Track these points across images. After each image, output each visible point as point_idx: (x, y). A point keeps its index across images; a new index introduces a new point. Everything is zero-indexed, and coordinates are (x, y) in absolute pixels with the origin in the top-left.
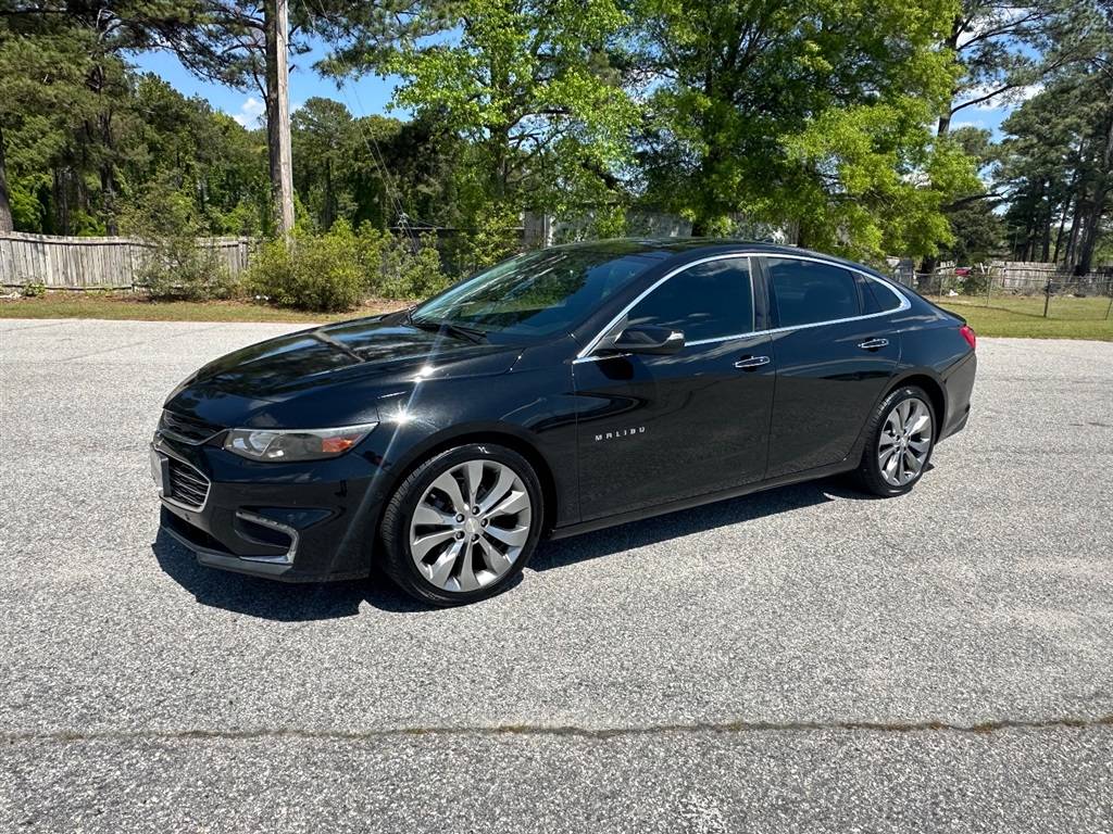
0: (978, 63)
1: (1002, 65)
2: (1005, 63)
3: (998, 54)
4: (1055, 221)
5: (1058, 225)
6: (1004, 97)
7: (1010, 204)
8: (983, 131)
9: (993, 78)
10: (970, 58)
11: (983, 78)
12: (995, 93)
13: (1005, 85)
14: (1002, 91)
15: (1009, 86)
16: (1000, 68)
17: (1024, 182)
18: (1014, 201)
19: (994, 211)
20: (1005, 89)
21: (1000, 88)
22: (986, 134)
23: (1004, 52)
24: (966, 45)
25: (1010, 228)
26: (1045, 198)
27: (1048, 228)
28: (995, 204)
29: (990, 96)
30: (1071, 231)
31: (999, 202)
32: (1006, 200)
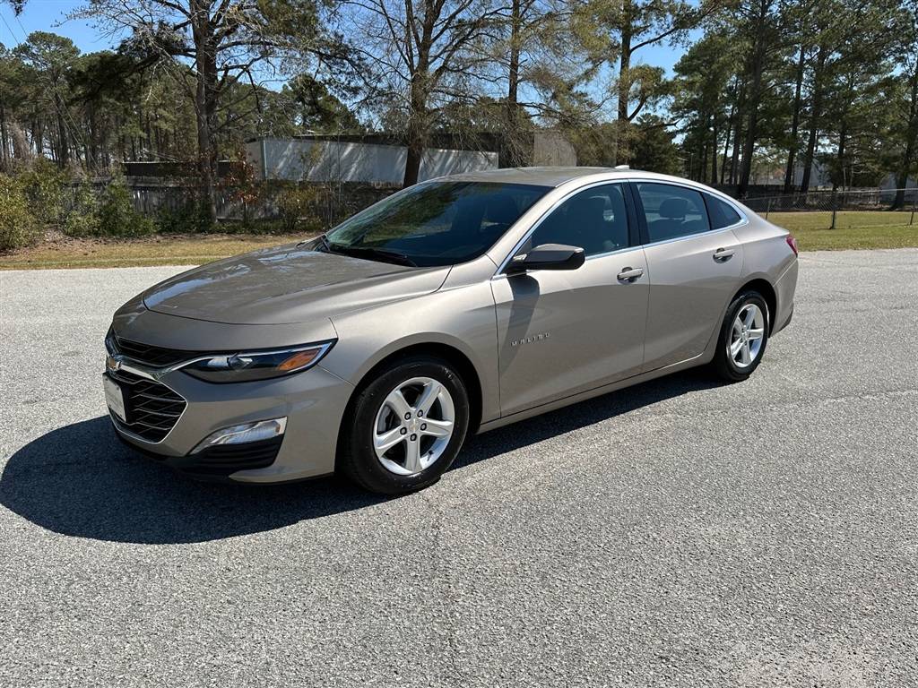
0: (650, 8)
1: (669, 11)
2: (671, 10)
4: (721, 148)
5: (723, 152)
6: (673, 38)
7: (685, 135)
8: (656, 69)
9: (663, 22)
11: (655, 23)
12: (665, 35)
13: (672, 27)
14: (670, 32)
15: (676, 28)
16: (668, 14)
17: (695, 115)
18: (687, 132)
19: (674, 141)
20: (673, 30)
21: (668, 30)
22: (659, 71)
25: (686, 156)
26: (712, 129)
27: (715, 154)
28: (673, 135)
29: (661, 37)
30: (732, 157)
31: (677, 132)
32: (682, 131)
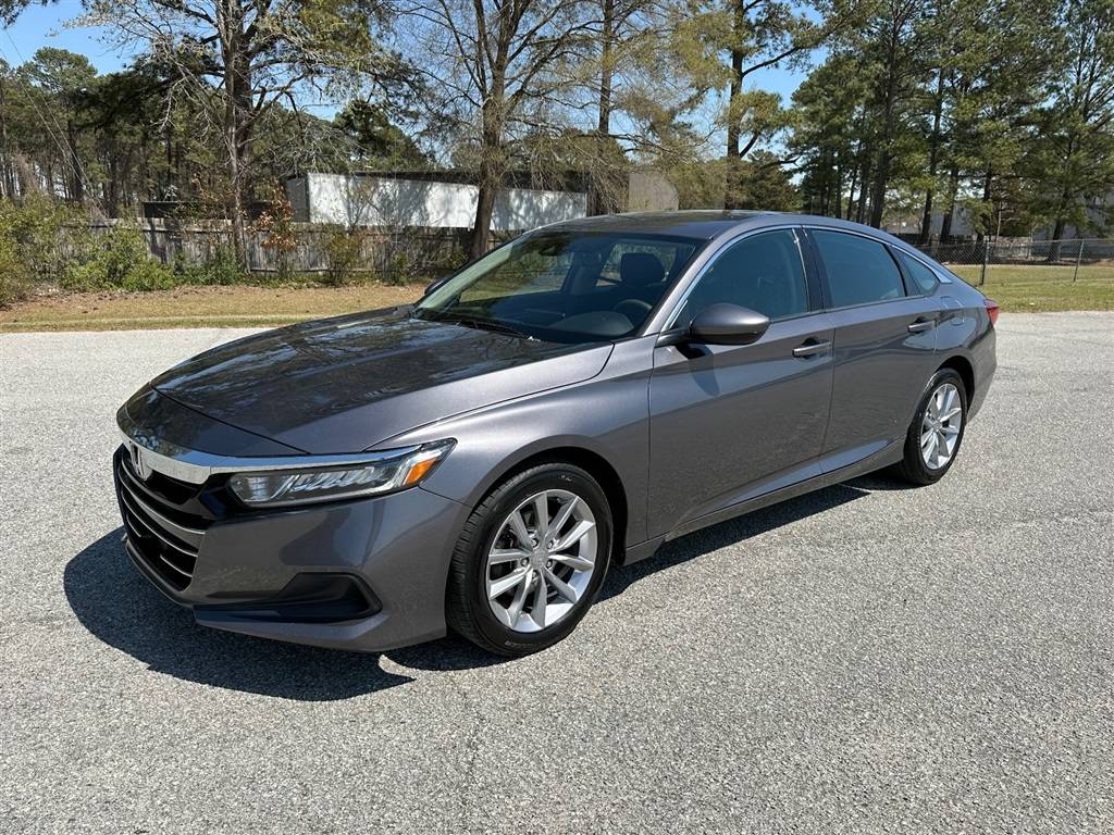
0: (764, 24)
1: (787, 29)
2: (789, 27)
3: (783, 16)
4: (846, 190)
5: (848, 194)
6: (791, 60)
7: (804, 174)
8: (773, 96)
9: (779, 42)
10: (757, 20)
11: (770, 42)
12: (783, 56)
13: (791, 47)
14: (788, 53)
15: (796, 49)
16: (785, 32)
17: (815, 152)
18: (807, 171)
19: (791, 181)
20: (792, 51)
21: (786, 51)
22: (776, 98)
23: (789, 15)
24: (752, 5)
25: (805, 198)
26: (835, 168)
27: (839, 196)
28: (790, 174)
29: (779, 58)
30: (859, 201)
31: (795, 171)
32: (800, 170)
